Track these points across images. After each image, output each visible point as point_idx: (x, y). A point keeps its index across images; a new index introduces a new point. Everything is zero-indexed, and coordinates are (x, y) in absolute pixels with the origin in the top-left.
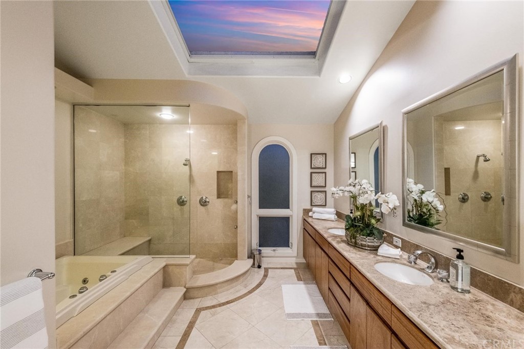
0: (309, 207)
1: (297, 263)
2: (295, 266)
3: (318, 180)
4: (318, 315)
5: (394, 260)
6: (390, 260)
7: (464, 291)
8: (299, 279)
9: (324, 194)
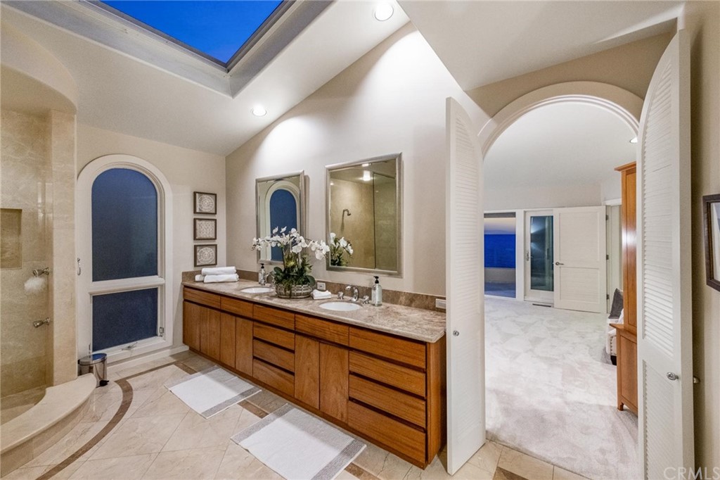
0: (191, 268)
1: (172, 356)
2: (173, 360)
3: (205, 229)
4: (243, 394)
5: (329, 300)
6: (326, 301)
7: (379, 305)
8: (191, 372)
9: (214, 249)
